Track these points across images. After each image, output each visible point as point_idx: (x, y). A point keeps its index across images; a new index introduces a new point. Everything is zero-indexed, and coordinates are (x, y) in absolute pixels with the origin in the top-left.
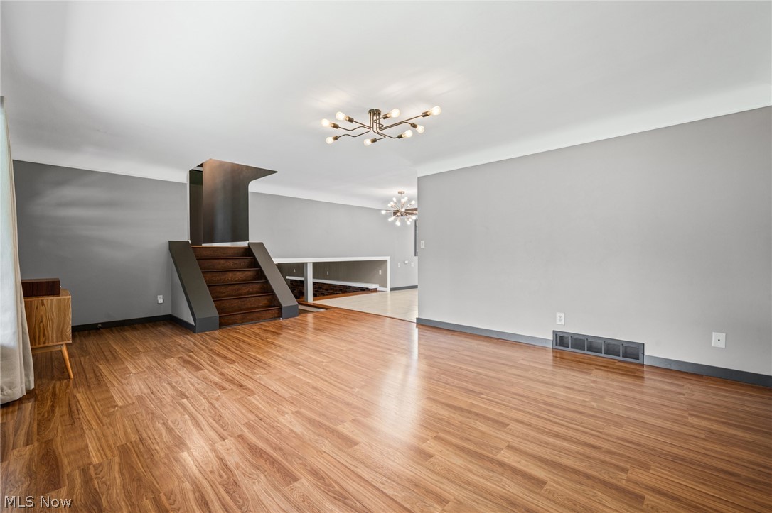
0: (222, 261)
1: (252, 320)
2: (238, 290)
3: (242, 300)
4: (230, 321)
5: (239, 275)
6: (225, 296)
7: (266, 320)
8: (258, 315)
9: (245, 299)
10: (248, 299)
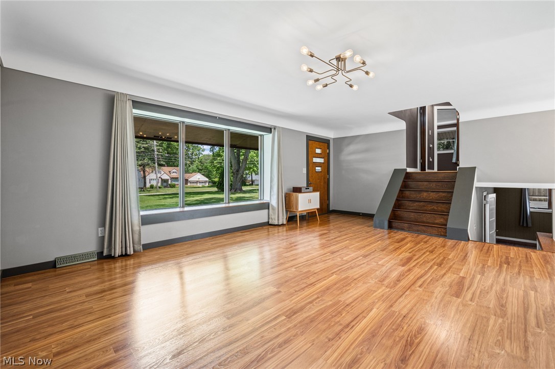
0: (426, 183)
1: (418, 231)
2: (424, 206)
3: (418, 214)
4: (399, 227)
5: (433, 195)
6: (412, 210)
7: (431, 235)
8: (424, 228)
9: (421, 214)
10: (424, 215)
